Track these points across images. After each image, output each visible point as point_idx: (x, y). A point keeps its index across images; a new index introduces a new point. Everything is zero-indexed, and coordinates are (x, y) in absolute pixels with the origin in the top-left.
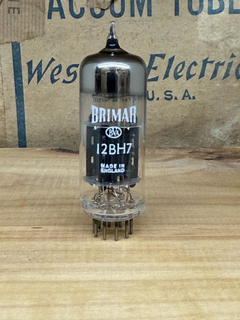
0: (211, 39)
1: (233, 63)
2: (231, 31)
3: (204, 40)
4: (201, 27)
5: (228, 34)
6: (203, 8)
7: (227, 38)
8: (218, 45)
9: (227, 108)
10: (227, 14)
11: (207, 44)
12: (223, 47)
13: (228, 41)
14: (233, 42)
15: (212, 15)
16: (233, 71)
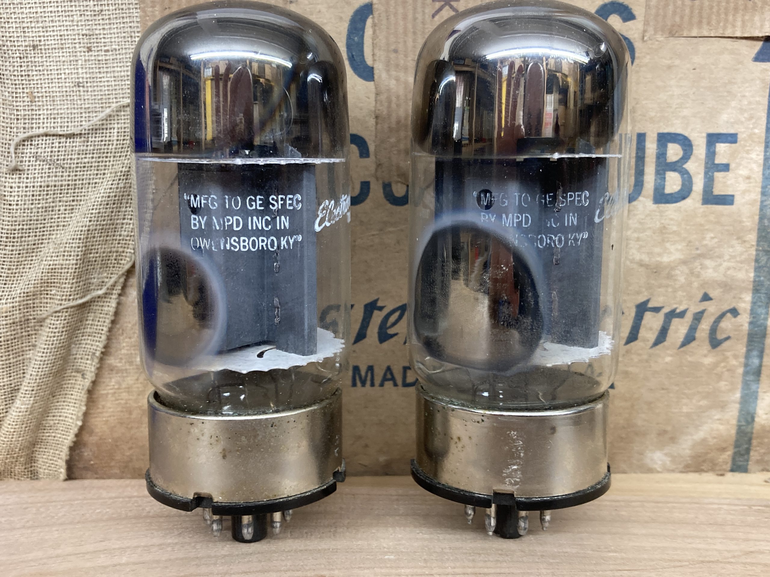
0: (659, 259)
1: (705, 314)
2: (705, 242)
3: (641, 260)
4: (635, 231)
5: (697, 249)
6: (642, 189)
7: (694, 258)
8: (673, 273)
9: (685, 409)
10: (699, 204)
11: (647, 269)
12: (685, 279)
13: (697, 264)
14: (707, 268)
15: (663, 205)
16: (703, 330)
